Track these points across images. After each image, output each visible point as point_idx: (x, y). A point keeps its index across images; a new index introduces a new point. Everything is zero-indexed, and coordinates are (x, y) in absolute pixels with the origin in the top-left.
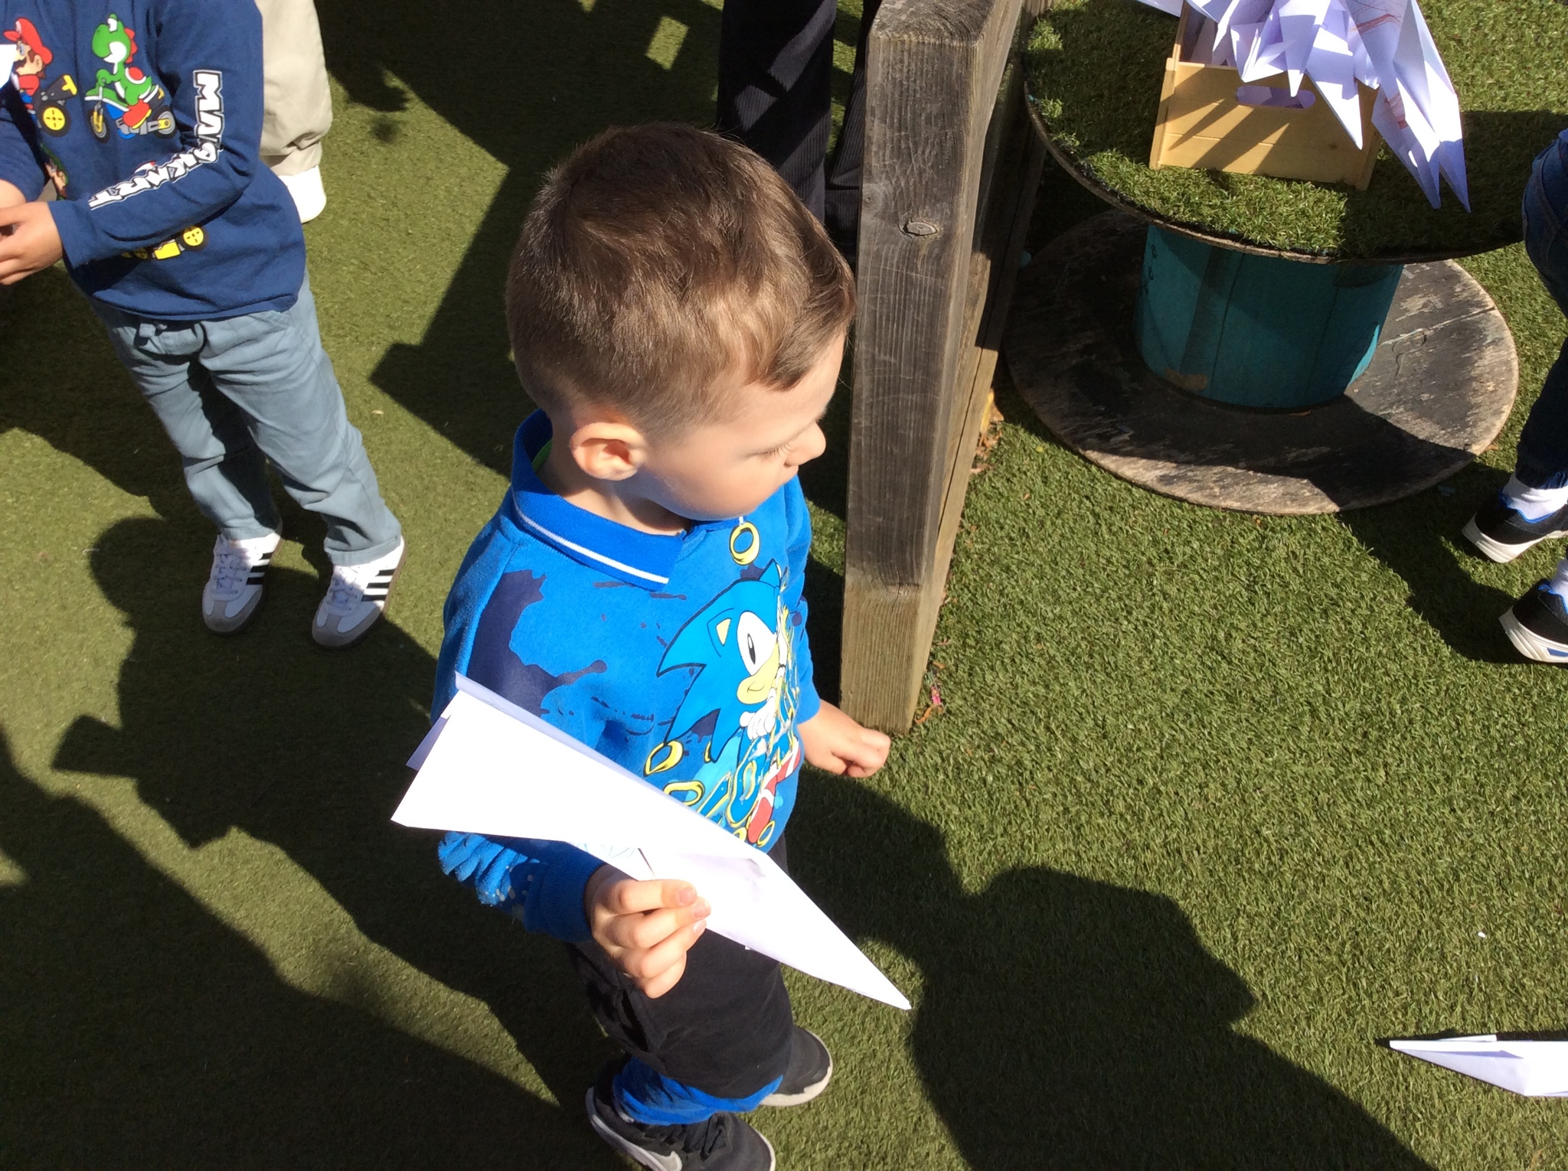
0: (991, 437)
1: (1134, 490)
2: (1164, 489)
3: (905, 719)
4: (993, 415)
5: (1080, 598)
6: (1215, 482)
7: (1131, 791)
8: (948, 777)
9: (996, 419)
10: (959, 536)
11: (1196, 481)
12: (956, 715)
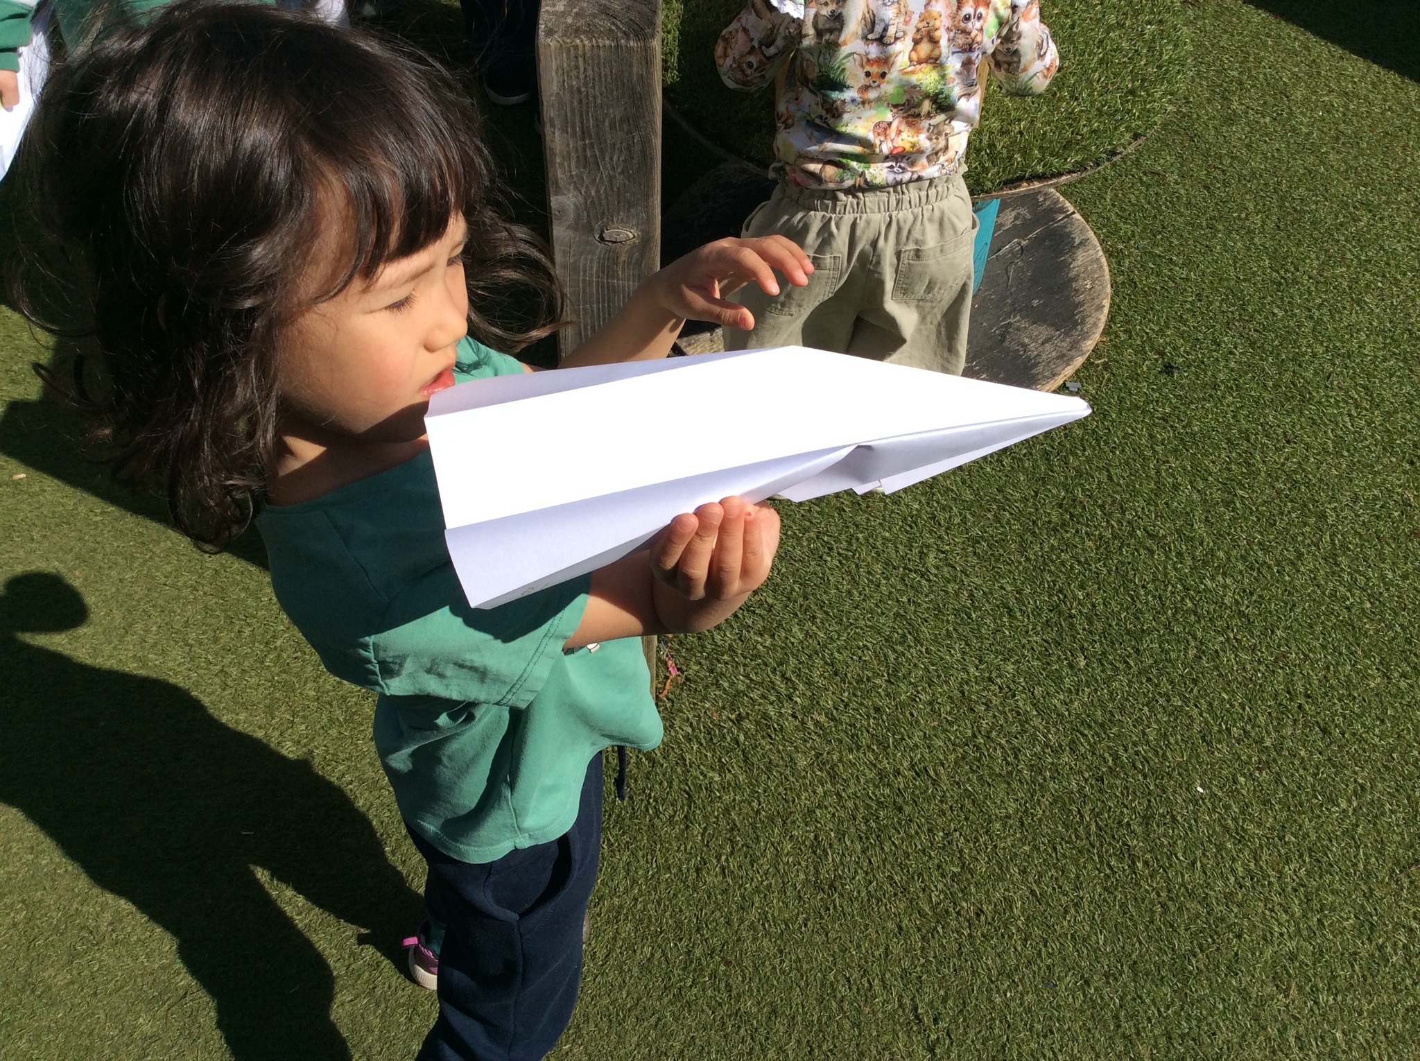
7: (872, 721)
12: (695, 682)
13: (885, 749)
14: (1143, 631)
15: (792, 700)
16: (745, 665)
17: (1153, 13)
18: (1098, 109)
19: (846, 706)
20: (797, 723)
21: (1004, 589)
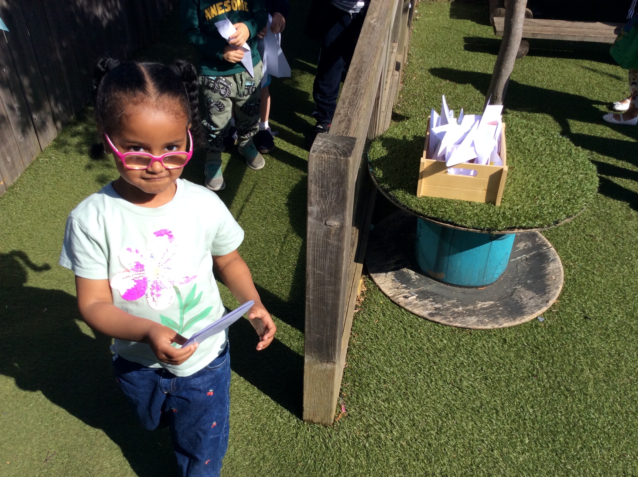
0: (362, 297)
1: (419, 318)
2: (431, 319)
3: (331, 419)
4: (362, 288)
5: (400, 364)
6: (450, 316)
7: (426, 449)
8: (349, 445)
9: (363, 290)
10: (350, 338)
11: (443, 315)
12: (352, 417)
13: (430, 462)
14: (558, 432)
15: (392, 433)
16: (375, 414)
17: (583, 170)
18: (553, 205)
19: (416, 440)
20: (393, 443)
21: (496, 402)
